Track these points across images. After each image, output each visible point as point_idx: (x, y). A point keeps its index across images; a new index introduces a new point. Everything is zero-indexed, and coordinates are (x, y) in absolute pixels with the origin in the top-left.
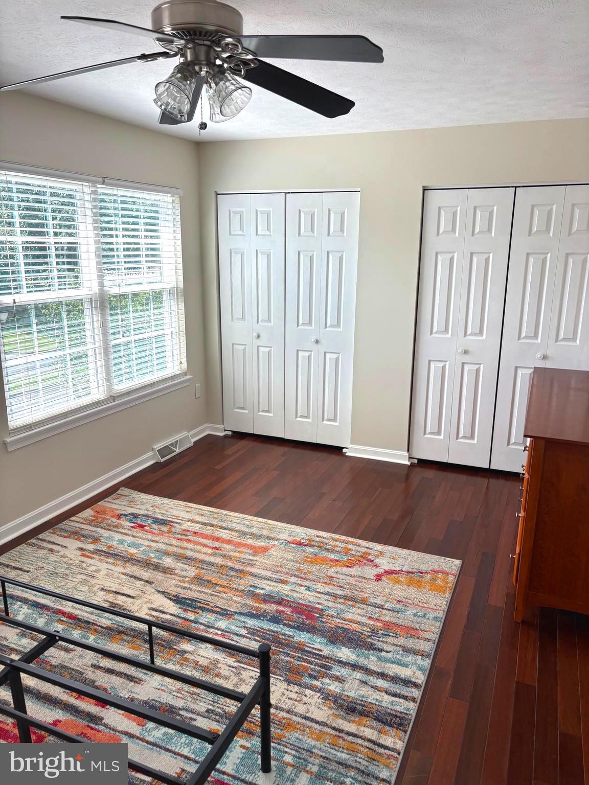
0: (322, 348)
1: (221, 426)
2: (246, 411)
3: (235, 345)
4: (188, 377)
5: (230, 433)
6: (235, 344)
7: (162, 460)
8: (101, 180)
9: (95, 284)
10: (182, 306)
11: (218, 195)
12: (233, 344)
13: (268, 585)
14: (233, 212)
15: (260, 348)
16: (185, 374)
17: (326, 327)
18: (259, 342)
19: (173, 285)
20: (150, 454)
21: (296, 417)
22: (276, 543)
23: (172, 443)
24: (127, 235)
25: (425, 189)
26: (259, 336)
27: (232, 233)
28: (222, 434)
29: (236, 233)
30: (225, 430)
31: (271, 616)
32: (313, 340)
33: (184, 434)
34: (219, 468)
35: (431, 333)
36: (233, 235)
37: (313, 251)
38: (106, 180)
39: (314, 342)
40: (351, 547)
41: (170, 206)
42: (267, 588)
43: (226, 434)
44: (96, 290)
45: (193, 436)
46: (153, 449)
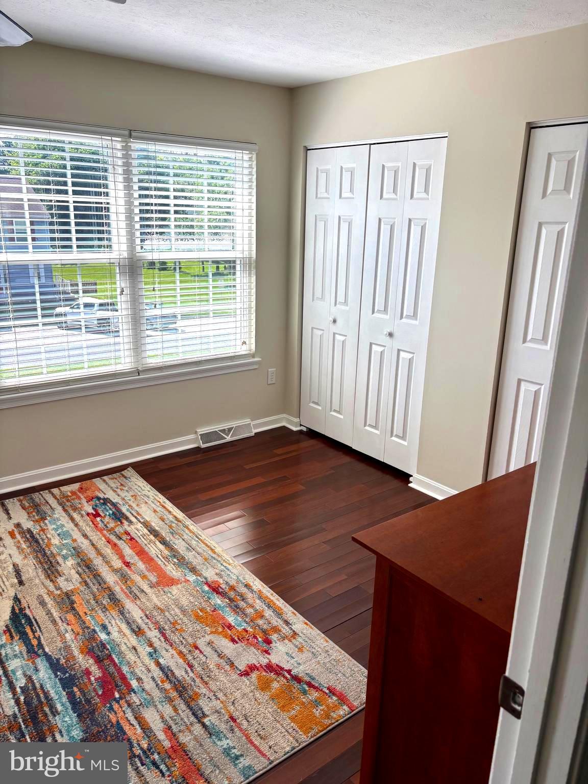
0: (396, 344)
1: (296, 420)
2: (320, 408)
3: (314, 330)
4: (256, 359)
5: (305, 429)
6: (315, 328)
7: (203, 446)
8: (127, 133)
9: (124, 247)
10: (254, 279)
11: (308, 151)
12: (313, 328)
13: (120, 631)
14: (321, 170)
15: (336, 335)
16: (253, 356)
17: (401, 317)
18: (334, 329)
19: (246, 254)
20: (192, 436)
21: (365, 426)
22: (192, 578)
23: (224, 430)
24: (183, 197)
25: (531, 127)
26: (335, 321)
27: (319, 196)
28: (295, 429)
29: (322, 196)
30: (301, 425)
31: (70, 675)
32: (385, 333)
33: (247, 421)
34: (247, 468)
35: (524, 341)
36: (320, 198)
37: (395, 218)
38: (133, 133)
39: (386, 335)
40: (268, 613)
41: (246, 165)
42: (115, 635)
43: (302, 430)
44: (125, 255)
45: (256, 426)
46: (196, 432)
